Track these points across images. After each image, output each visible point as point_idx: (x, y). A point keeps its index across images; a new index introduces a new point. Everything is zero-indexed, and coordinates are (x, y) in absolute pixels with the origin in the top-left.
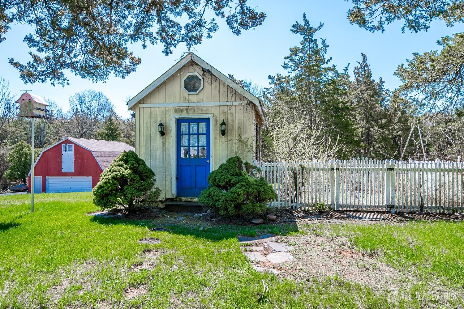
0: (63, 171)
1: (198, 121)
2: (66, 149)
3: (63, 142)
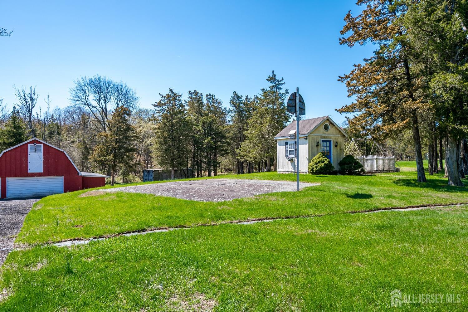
0: (30, 171)
1: (327, 141)
2: (36, 149)
3: (30, 143)
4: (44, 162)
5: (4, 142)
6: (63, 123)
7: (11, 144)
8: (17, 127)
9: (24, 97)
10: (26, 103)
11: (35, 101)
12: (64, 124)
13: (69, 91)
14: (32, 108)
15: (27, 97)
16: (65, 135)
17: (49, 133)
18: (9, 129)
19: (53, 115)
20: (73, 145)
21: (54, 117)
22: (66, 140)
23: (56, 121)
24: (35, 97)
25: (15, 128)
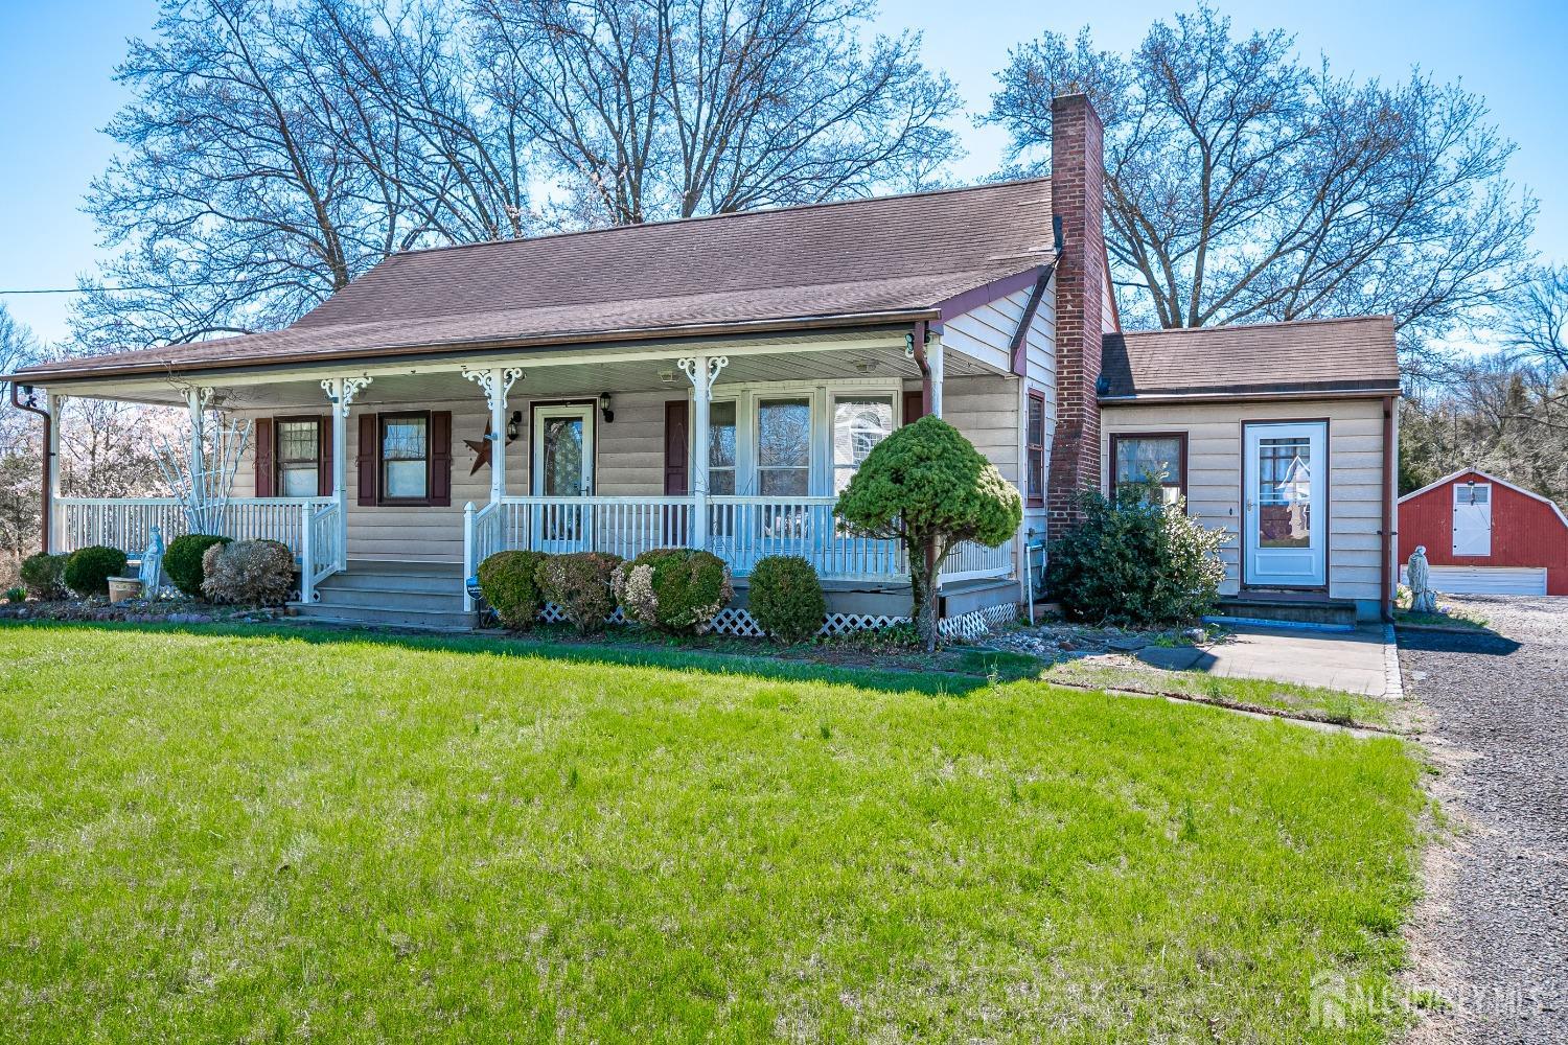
0: (1456, 552)
2: (1472, 495)
3: (1459, 480)
4: (1494, 529)
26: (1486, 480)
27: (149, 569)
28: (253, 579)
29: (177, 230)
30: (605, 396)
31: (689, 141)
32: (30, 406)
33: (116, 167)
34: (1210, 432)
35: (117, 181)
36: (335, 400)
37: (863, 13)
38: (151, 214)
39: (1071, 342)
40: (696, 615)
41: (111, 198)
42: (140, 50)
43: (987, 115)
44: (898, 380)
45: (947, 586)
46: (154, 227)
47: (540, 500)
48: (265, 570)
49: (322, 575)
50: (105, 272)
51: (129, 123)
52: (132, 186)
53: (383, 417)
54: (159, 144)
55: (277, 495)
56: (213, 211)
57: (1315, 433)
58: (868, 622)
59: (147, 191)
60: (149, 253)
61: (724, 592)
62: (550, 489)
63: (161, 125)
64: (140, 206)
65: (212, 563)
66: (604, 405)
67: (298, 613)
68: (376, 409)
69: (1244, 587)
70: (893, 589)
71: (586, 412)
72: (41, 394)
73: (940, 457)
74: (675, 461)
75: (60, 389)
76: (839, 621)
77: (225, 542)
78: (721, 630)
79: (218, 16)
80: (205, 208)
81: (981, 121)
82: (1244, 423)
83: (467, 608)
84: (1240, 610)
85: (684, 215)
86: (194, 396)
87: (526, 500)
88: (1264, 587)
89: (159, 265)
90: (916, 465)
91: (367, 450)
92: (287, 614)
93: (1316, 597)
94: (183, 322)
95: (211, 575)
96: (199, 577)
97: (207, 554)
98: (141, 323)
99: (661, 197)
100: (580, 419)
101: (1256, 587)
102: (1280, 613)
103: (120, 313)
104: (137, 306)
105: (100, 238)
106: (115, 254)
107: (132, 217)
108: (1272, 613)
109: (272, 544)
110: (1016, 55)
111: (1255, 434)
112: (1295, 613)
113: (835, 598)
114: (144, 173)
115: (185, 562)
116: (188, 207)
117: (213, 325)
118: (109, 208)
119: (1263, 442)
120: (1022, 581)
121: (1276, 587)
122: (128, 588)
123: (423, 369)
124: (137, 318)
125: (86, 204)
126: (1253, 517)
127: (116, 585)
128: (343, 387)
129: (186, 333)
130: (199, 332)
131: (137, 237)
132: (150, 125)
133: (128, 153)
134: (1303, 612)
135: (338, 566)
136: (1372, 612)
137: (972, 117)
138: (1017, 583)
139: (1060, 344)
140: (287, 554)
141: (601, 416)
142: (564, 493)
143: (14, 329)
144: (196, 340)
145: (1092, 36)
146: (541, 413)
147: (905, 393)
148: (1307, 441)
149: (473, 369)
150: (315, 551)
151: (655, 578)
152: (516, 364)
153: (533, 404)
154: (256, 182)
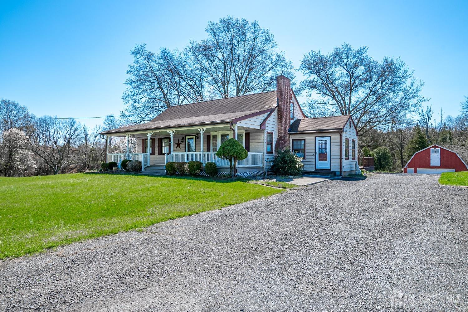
0: (431, 165)
2: (435, 151)
3: (432, 147)
4: (441, 160)
5: (413, 148)
6: (454, 130)
7: (417, 149)
8: (422, 137)
9: (422, 114)
10: (424, 118)
11: (431, 115)
12: (456, 130)
13: (460, 105)
14: (428, 122)
15: (424, 113)
16: (456, 140)
17: (442, 139)
18: (416, 139)
19: (445, 124)
20: (464, 148)
21: (446, 125)
22: (457, 144)
23: (448, 128)
24: (431, 113)
25: (420, 138)
26: (439, 147)
27: (119, 165)
28: (134, 167)
29: (138, 101)
30: (197, 134)
31: (237, 78)
32: (103, 138)
33: (127, 90)
34: (309, 139)
35: (128, 92)
36: (148, 136)
37: (275, 47)
38: (133, 98)
39: (280, 122)
40: (196, 172)
41: (126, 96)
42: (130, 66)
43: (298, 69)
44: (244, 131)
45: (238, 167)
46: (134, 101)
47: (187, 153)
48: (136, 165)
49: (145, 166)
50: (125, 110)
51: (129, 81)
52: (130, 93)
53: (162, 138)
54: (135, 84)
55: (145, 152)
56: (145, 97)
57: (328, 139)
58: (226, 173)
59: (133, 94)
60: (132, 105)
61: (201, 168)
62: (189, 151)
63: (135, 81)
64: (131, 97)
65: (128, 164)
66: (197, 136)
67: (141, 173)
68: (161, 137)
69: (316, 169)
70: (227, 168)
71: (194, 137)
72: (105, 136)
73: (231, 145)
74: (208, 146)
75: (108, 135)
76: (220, 173)
77: (130, 161)
78: (204, 175)
79: (145, 60)
80: (143, 96)
81: (297, 70)
82: (316, 137)
83: (166, 172)
84: (312, 173)
85: (236, 95)
86: (127, 136)
87: (185, 153)
88: (319, 169)
89: (134, 108)
90: (226, 146)
91: (159, 144)
92: (139, 173)
93: (329, 171)
94: (139, 119)
95: (128, 166)
96: (126, 166)
97: (127, 163)
98: (131, 120)
99: (232, 90)
100: (193, 138)
101: (318, 169)
102: (319, 174)
103: (128, 118)
104: (130, 116)
105: (124, 103)
106: (126, 106)
107: (130, 99)
108: (318, 174)
109: (138, 161)
110: (305, 56)
111: (318, 139)
112: (322, 174)
113: (221, 169)
114: (132, 90)
115: (124, 163)
116: (140, 96)
117: (145, 119)
118: (126, 98)
119: (319, 141)
120: (264, 167)
121: (322, 169)
122: (116, 169)
123: (161, 131)
124: (131, 119)
125: (122, 97)
126: (317, 155)
127: (114, 168)
128: (149, 134)
129: (140, 121)
130: (142, 121)
131: (131, 102)
132: (133, 81)
133: (129, 87)
134: (323, 174)
135: (148, 165)
136: (338, 174)
137: (295, 69)
138: (264, 168)
139: (278, 123)
140: (140, 163)
141: (196, 138)
142: (191, 152)
143: (115, 120)
144: (142, 123)
145: (321, 51)
146: (187, 137)
147: (245, 133)
148: (327, 140)
149: (168, 131)
150: (144, 162)
151: (189, 166)
152: (175, 130)
153: (186, 136)
154: (154, 90)
